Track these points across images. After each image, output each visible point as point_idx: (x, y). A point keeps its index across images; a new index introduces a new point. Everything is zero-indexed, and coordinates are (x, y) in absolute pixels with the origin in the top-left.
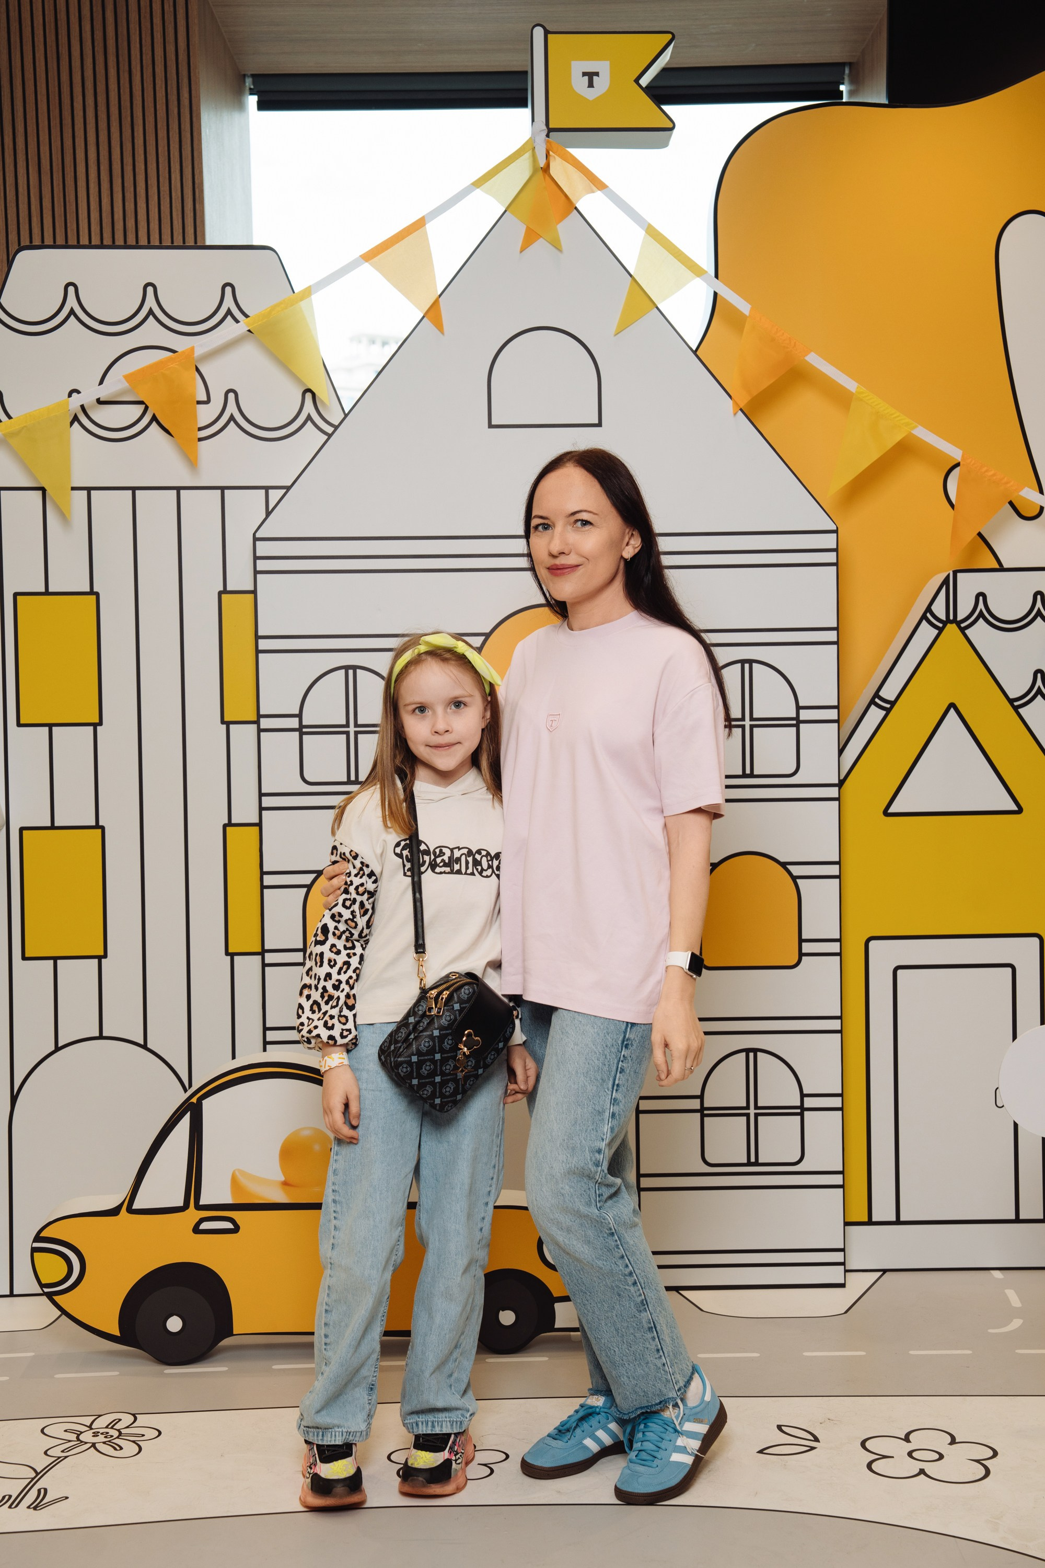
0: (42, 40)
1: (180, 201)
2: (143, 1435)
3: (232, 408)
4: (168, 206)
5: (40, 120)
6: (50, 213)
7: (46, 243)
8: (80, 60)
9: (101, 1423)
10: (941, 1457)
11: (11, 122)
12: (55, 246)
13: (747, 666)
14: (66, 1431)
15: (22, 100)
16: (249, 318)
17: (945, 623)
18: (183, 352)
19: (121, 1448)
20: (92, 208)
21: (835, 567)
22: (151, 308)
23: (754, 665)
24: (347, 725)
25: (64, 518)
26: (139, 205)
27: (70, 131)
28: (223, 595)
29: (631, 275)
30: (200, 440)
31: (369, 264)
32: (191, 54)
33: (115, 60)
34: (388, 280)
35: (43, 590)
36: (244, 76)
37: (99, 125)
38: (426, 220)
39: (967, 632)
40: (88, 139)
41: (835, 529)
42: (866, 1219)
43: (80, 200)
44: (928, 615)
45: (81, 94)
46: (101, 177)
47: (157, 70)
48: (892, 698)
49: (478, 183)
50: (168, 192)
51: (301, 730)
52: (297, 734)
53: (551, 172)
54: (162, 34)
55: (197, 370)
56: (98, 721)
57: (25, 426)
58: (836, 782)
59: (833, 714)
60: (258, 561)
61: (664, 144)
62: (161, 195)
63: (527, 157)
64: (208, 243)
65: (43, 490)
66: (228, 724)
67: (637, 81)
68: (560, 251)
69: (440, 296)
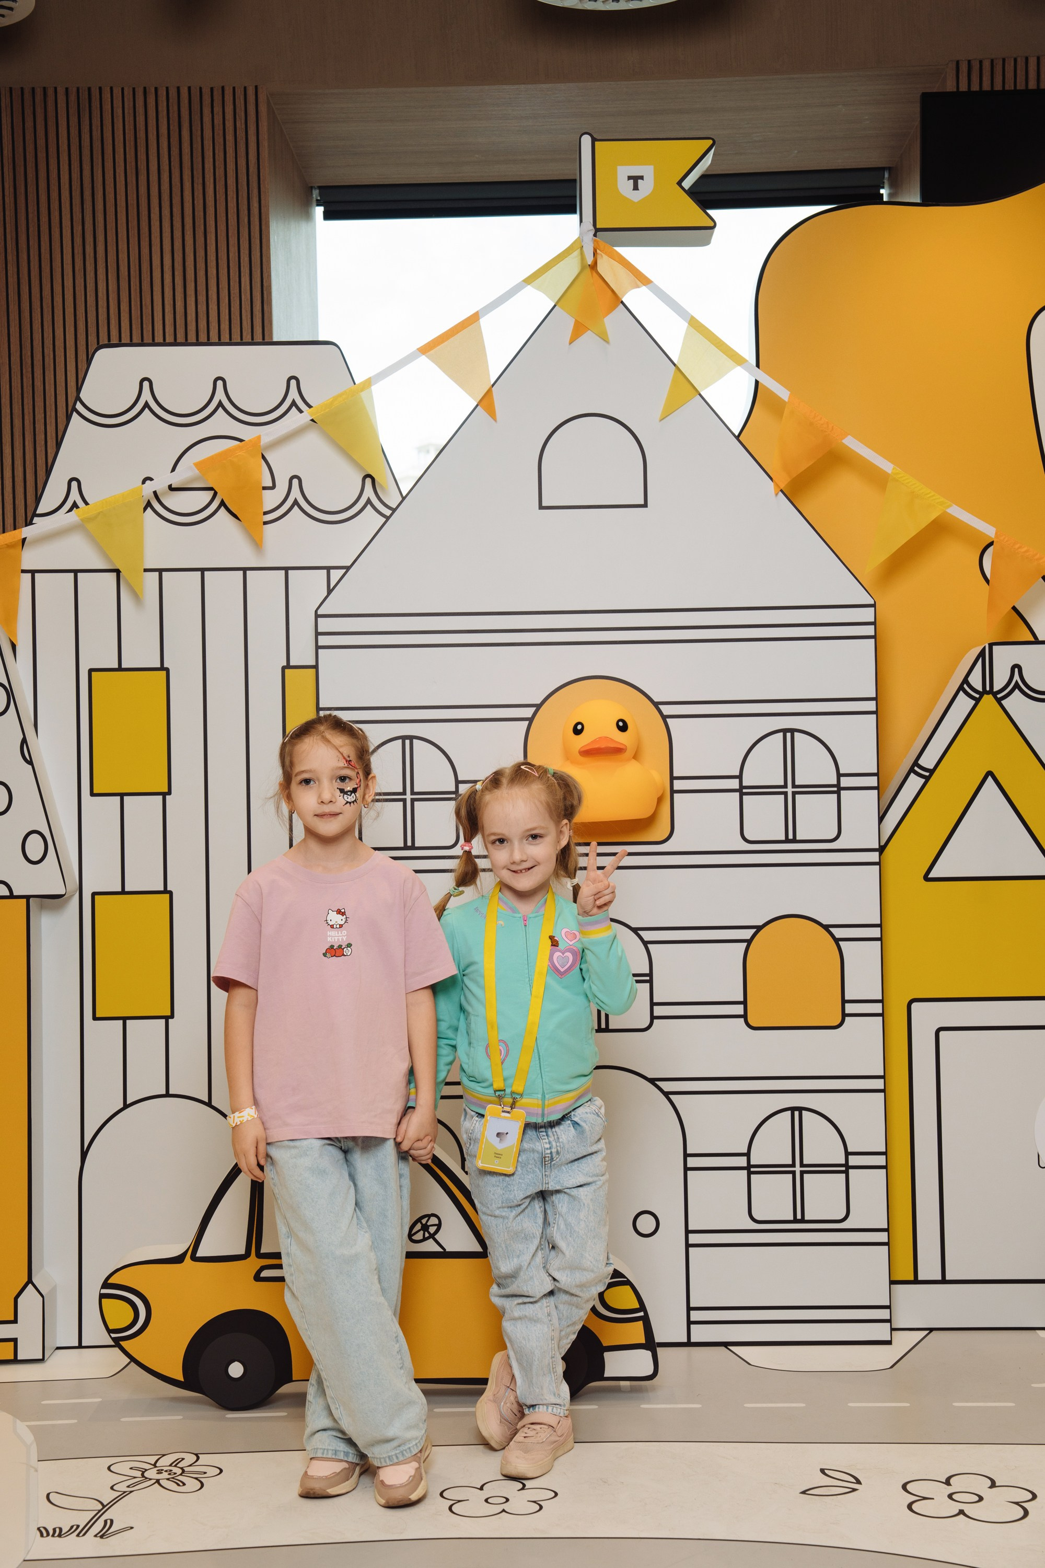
0: (122, 156)
1: (249, 303)
2: (205, 1473)
3: (295, 493)
4: (238, 307)
5: (119, 230)
6: (127, 316)
7: (123, 342)
8: (157, 174)
9: (164, 1462)
10: (981, 1499)
11: (92, 232)
12: (131, 344)
13: (789, 735)
14: (131, 1468)
15: (103, 212)
16: (312, 408)
17: (982, 694)
18: (250, 441)
19: (184, 1484)
20: (166, 311)
21: (874, 640)
22: (220, 401)
23: (795, 733)
24: (404, 793)
25: (137, 597)
26: (210, 307)
27: (147, 239)
28: (286, 670)
29: (674, 365)
30: (265, 523)
31: (426, 356)
32: (261, 167)
33: (190, 174)
34: (444, 372)
35: (116, 666)
36: (312, 188)
37: (174, 234)
38: (480, 316)
39: (1003, 702)
40: (164, 247)
41: (873, 603)
42: (912, 1278)
43: (156, 303)
44: (965, 686)
45: (158, 205)
46: (176, 282)
47: (229, 182)
48: (931, 767)
49: (529, 280)
50: (238, 295)
53: (598, 269)
54: (234, 149)
55: (263, 457)
56: (166, 790)
57: (102, 512)
58: (877, 847)
59: (873, 781)
60: (319, 637)
61: (706, 242)
62: (231, 298)
63: (575, 256)
64: (275, 339)
65: (118, 572)
67: (679, 183)
68: (608, 342)
69: (493, 385)
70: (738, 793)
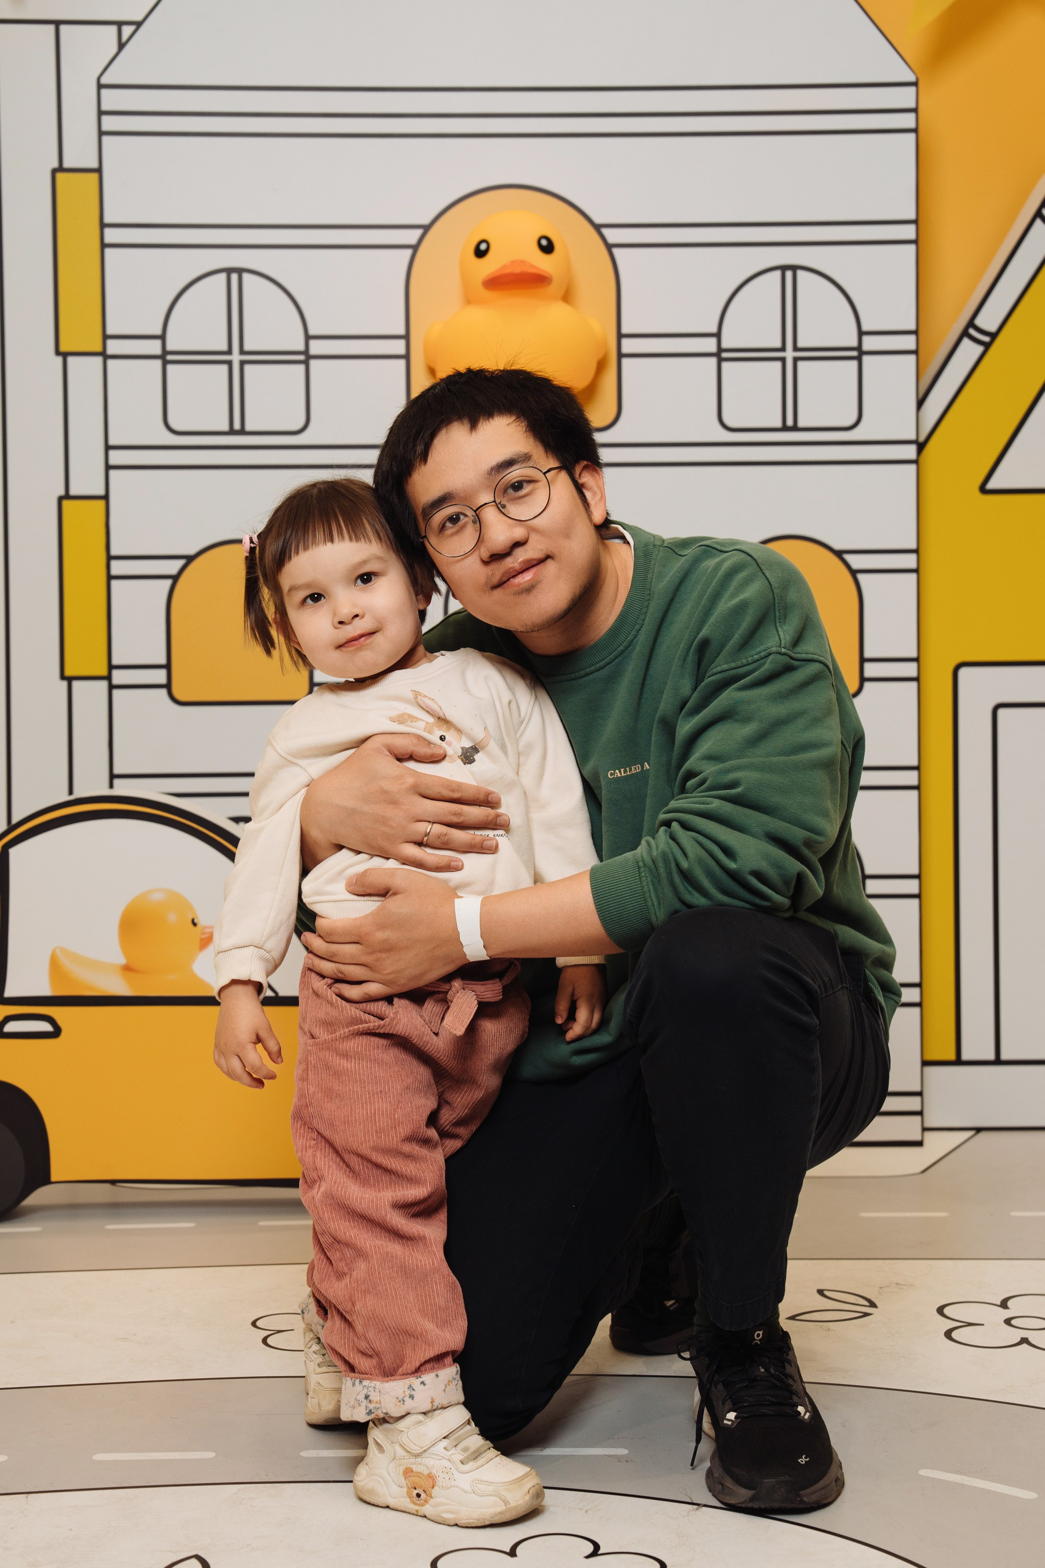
13: (789, 274)
21: (914, 135)
23: (800, 273)
24: (229, 352)
28: (57, 174)
41: (914, 79)
42: (952, 1057)
44: (1043, 212)
48: (993, 328)
51: (164, 358)
52: (158, 363)
58: (913, 437)
59: (909, 342)
60: (103, 118)
66: (65, 355)
70: (714, 360)
